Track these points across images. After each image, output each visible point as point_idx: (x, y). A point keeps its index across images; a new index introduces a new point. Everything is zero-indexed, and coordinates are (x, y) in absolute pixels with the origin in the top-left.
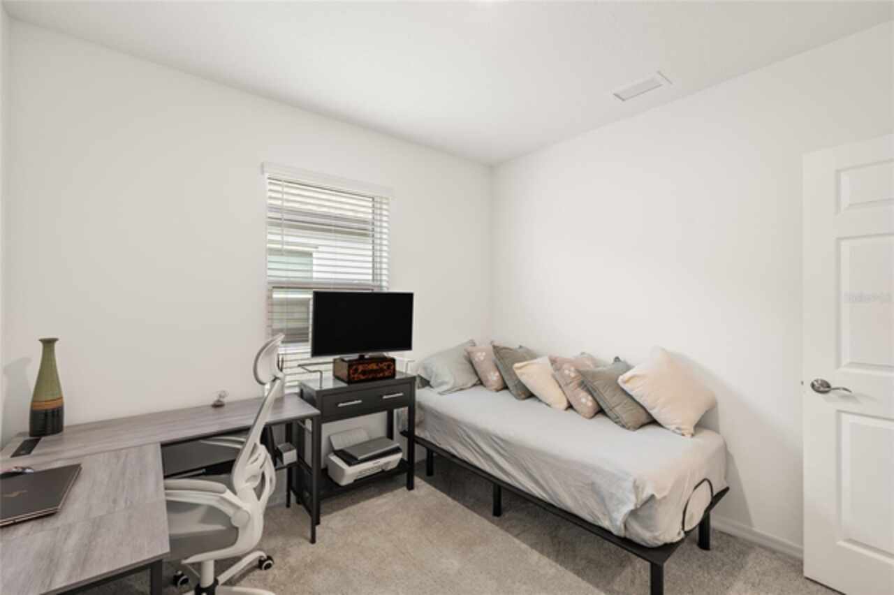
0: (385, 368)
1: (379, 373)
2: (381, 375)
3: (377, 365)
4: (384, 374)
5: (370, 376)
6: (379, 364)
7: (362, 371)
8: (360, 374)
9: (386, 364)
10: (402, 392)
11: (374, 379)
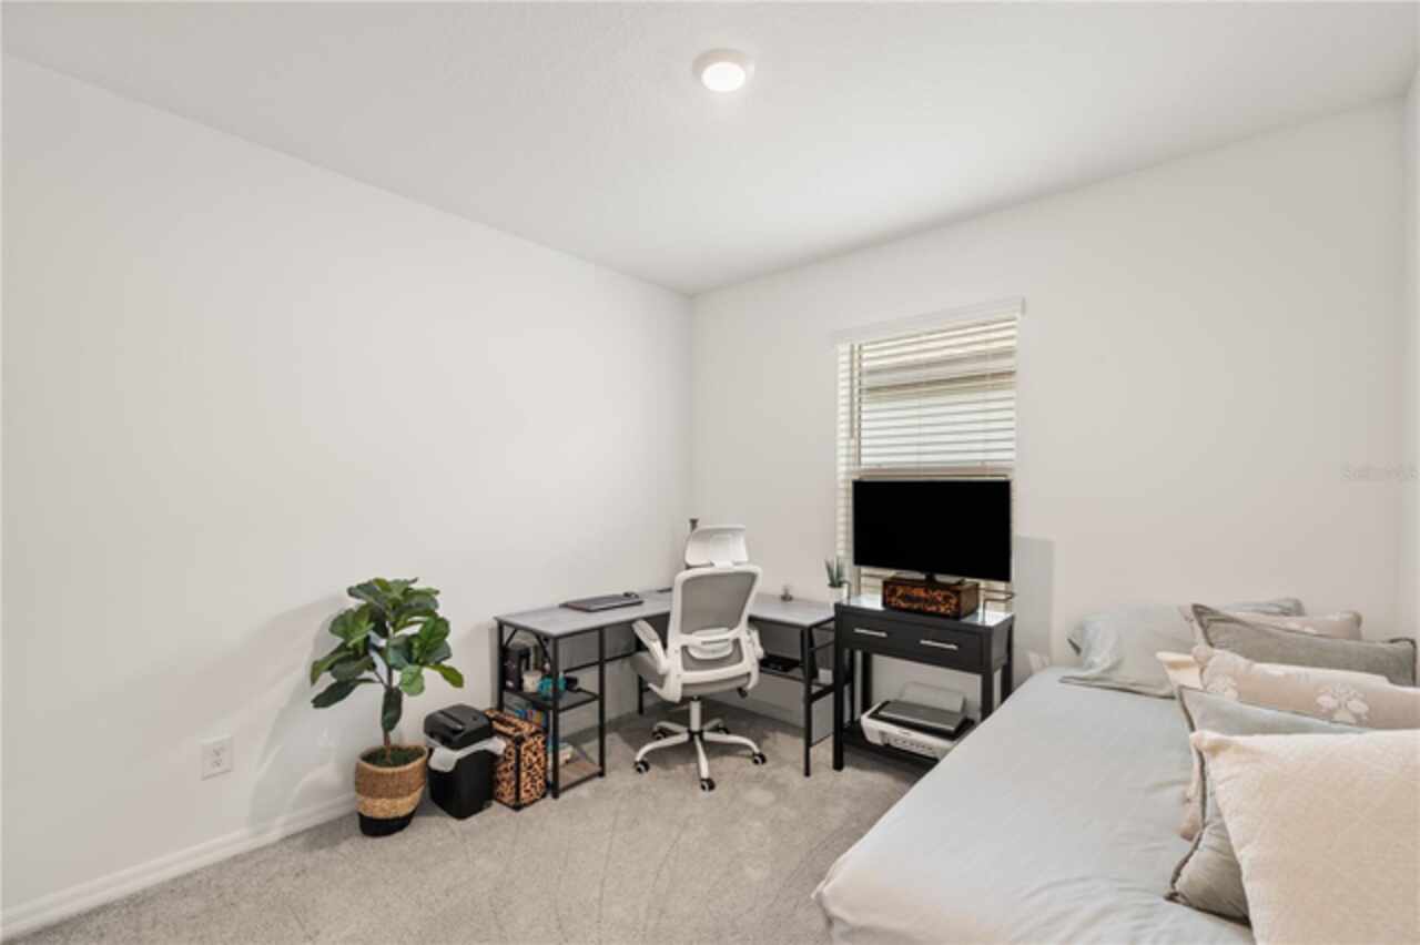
0: (940, 599)
1: (930, 605)
2: (934, 608)
3: (926, 591)
4: (938, 609)
5: (915, 606)
6: (931, 592)
7: (902, 594)
8: (900, 597)
9: (943, 593)
10: (955, 644)
11: (919, 612)
